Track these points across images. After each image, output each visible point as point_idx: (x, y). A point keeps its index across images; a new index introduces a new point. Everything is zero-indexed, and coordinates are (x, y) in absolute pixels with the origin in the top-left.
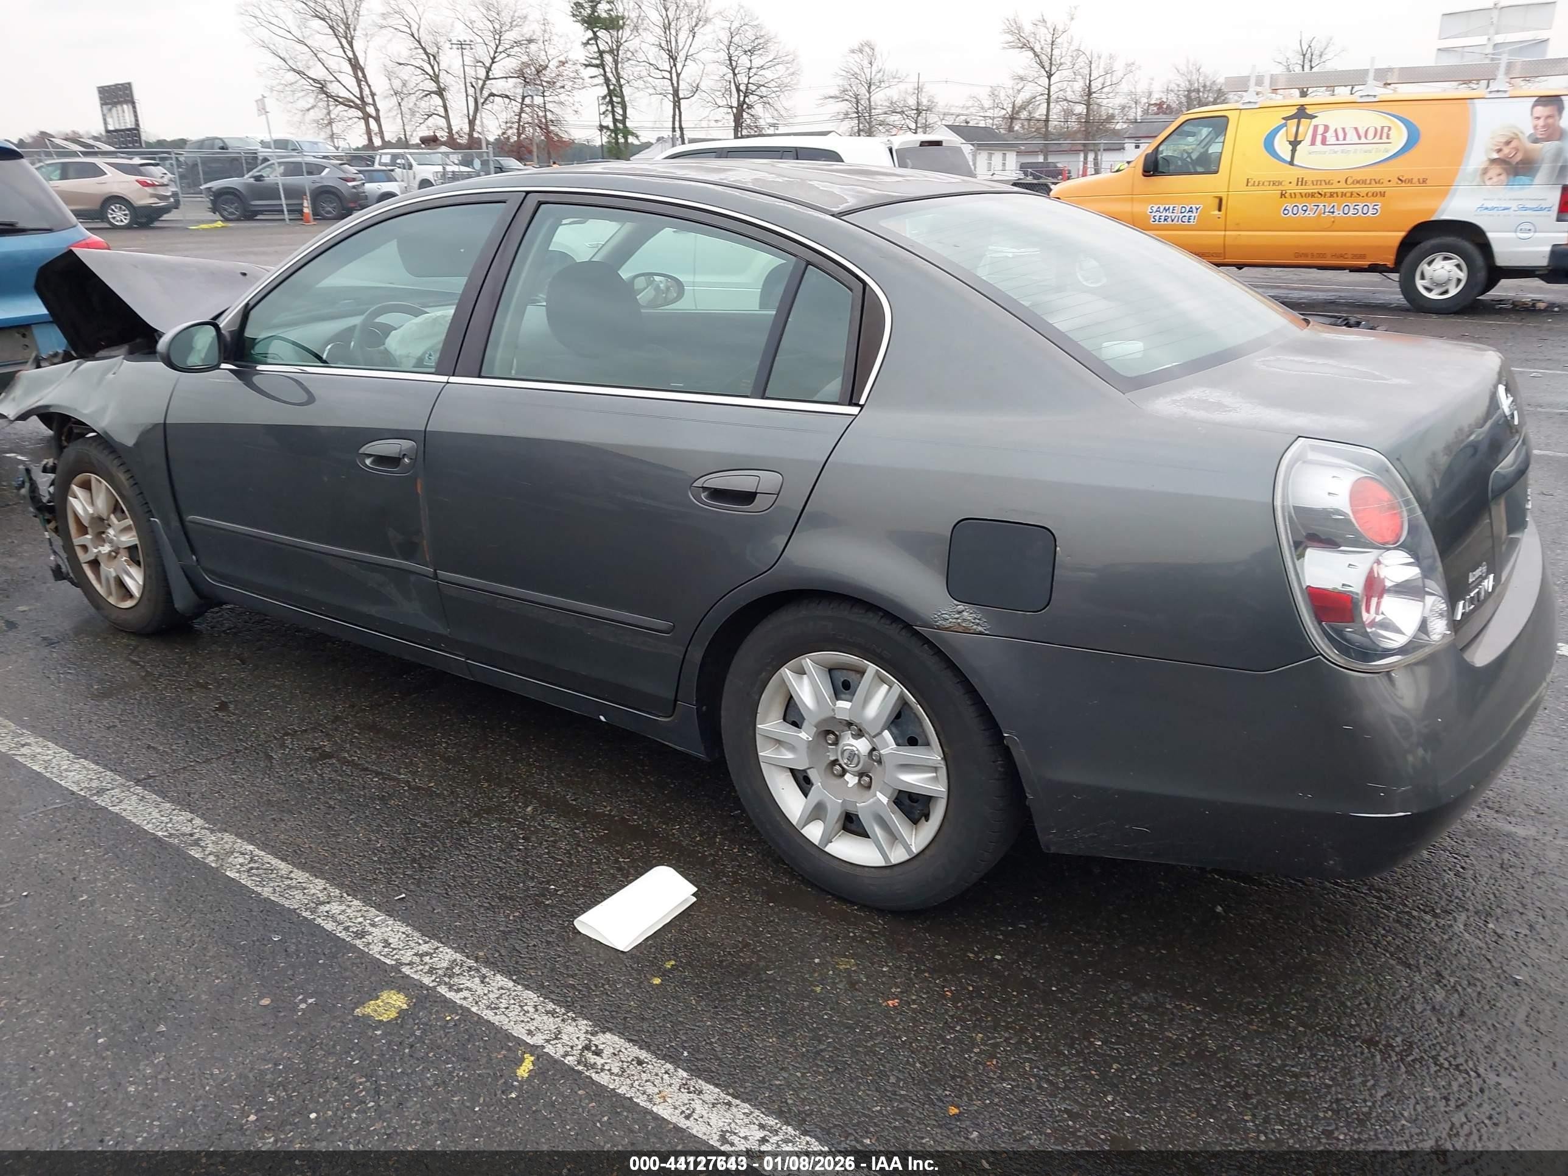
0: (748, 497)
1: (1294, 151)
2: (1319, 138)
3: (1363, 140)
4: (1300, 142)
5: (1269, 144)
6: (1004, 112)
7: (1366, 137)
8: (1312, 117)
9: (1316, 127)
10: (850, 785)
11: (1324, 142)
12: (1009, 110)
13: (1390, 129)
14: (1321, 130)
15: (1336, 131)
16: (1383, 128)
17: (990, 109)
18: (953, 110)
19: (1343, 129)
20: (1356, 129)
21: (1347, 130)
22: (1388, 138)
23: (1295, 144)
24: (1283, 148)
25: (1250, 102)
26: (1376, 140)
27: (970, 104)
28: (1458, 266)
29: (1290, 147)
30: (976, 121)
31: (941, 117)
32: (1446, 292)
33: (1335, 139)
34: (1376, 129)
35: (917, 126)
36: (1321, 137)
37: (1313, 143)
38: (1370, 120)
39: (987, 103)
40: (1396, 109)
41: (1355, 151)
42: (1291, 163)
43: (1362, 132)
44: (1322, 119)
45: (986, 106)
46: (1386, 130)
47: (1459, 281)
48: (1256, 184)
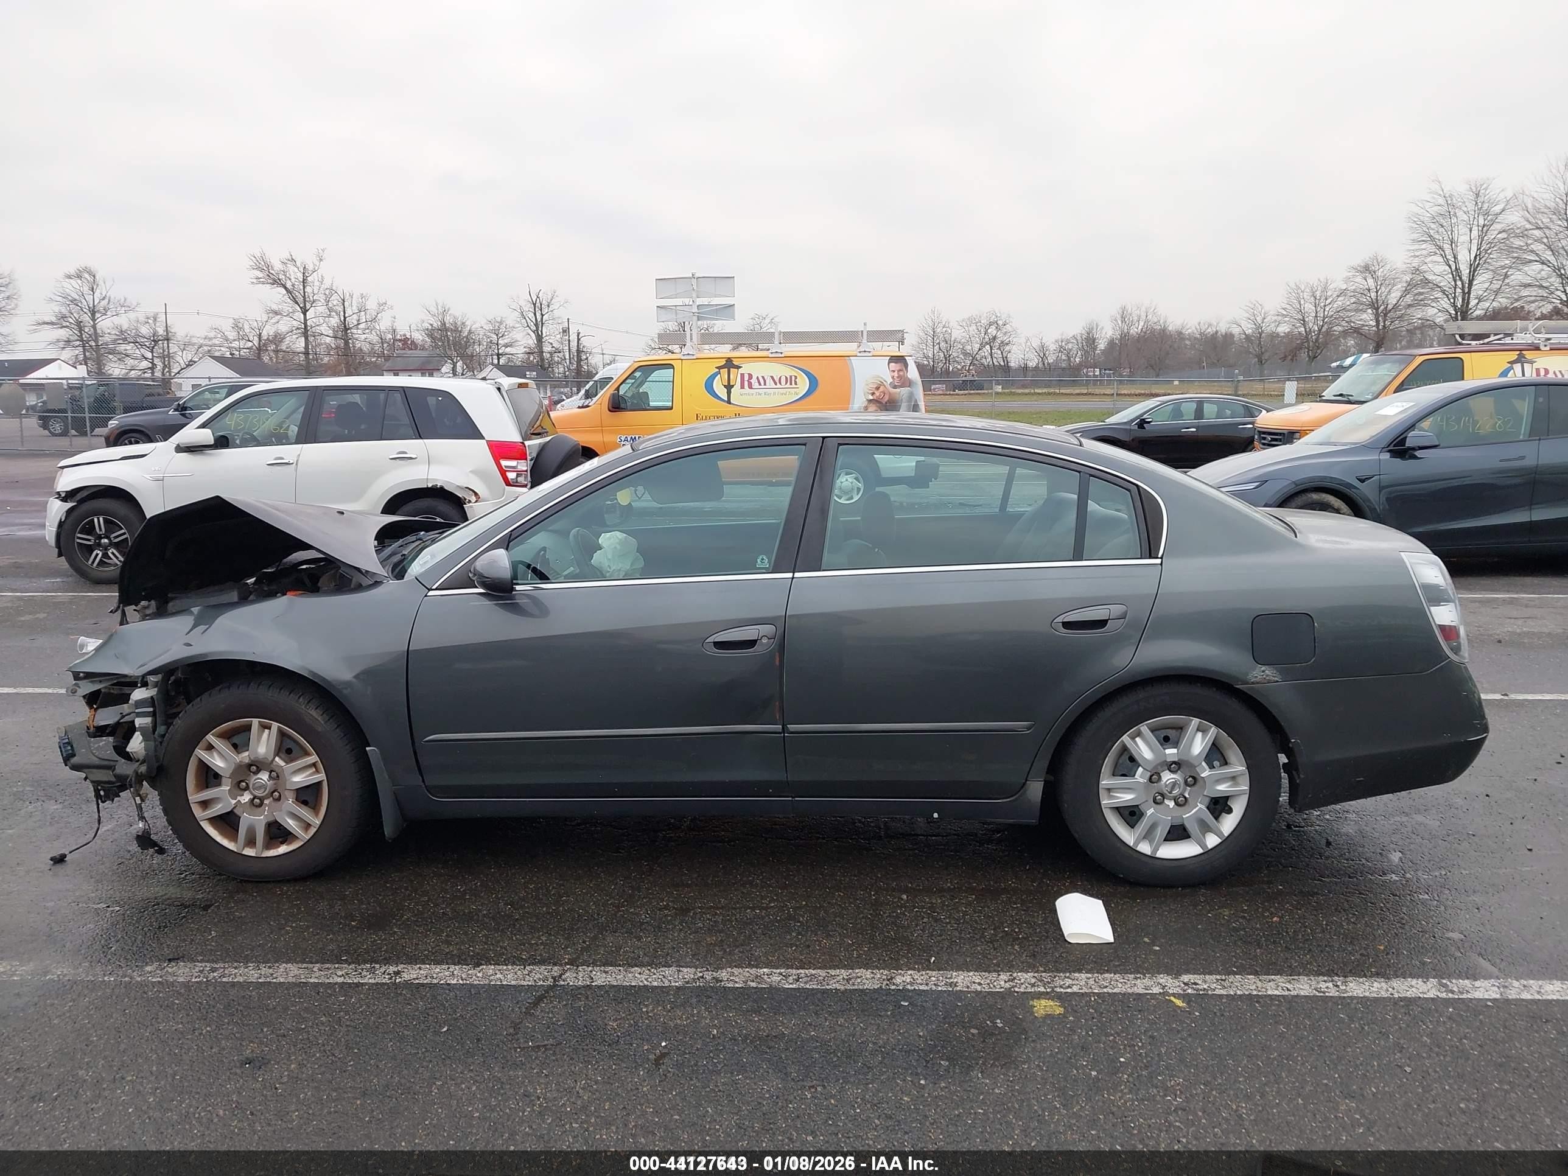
0: (1101, 623)
1: (729, 393)
2: (746, 383)
3: (779, 386)
4: (733, 386)
5: (709, 386)
6: (250, 344)
7: (780, 383)
8: (738, 367)
9: (742, 375)
10: (1171, 807)
11: (750, 387)
12: (256, 343)
13: (796, 377)
14: (746, 378)
15: (758, 378)
16: (791, 377)
17: (234, 340)
18: (194, 340)
19: (763, 377)
20: (772, 377)
21: (766, 378)
22: (796, 384)
23: (729, 387)
24: (719, 388)
25: (688, 354)
26: (788, 385)
27: (212, 335)
28: (857, 479)
29: (726, 390)
30: (221, 352)
31: (182, 347)
32: (852, 498)
33: (757, 384)
34: (786, 377)
35: (153, 356)
36: (747, 382)
37: (742, 387)
38: (782, 371)
39: (232, 335)
40: (794, 362)
41: (774, 393)
42: (729, 402)
43: (777, 381)
44: (746, 369)
45: (231, 338)
46: (793, 378)
47: (859, 489)
48: (704, 418)
